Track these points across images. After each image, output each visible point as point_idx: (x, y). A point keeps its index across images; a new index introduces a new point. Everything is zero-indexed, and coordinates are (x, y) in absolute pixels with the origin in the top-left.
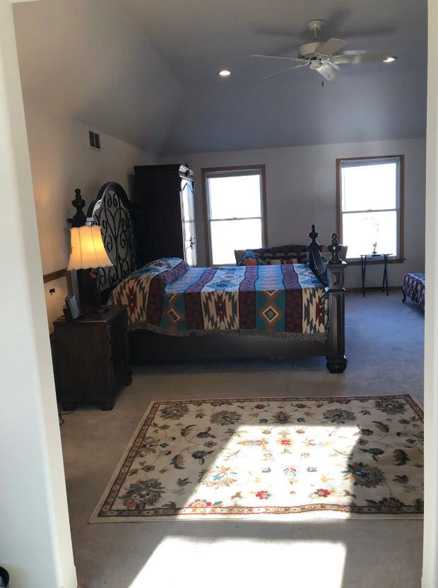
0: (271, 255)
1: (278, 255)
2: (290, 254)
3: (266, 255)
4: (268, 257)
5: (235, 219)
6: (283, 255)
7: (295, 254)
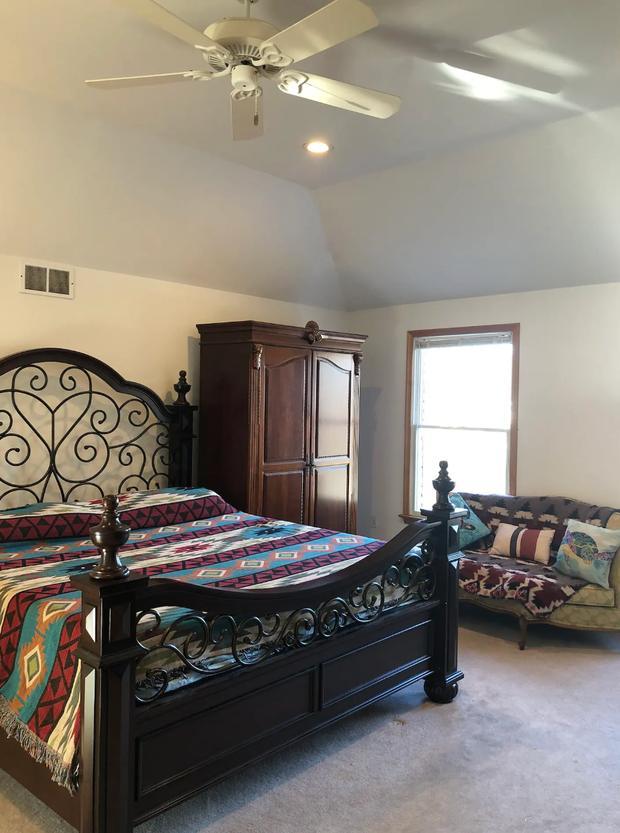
0: (504, 512)
1: (520, 514)
2: (545, 518)
3: (494, 510)
4: (497, 516)
5: (464, 428)
6: (528, 516)
7: (553, 519)
